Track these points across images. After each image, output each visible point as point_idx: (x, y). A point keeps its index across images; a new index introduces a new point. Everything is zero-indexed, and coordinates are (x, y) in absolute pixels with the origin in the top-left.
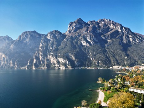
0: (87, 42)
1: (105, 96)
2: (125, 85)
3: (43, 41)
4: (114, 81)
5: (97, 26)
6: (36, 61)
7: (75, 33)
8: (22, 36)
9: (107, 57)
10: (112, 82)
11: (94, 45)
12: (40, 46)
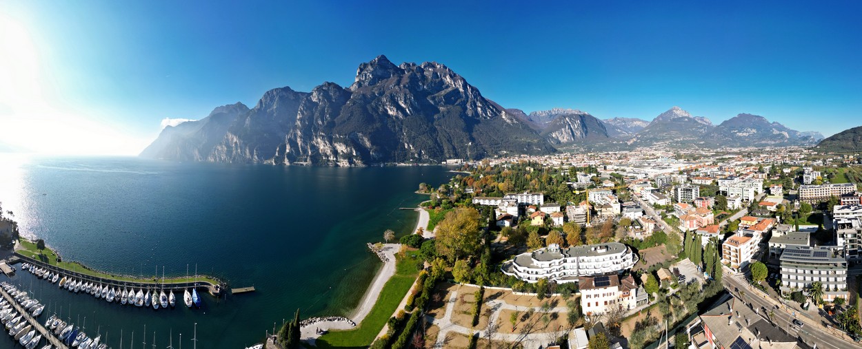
0: (399, 108)
1: (430, 218)
2: (466, 195)
3: (303, 107)
4: (447, 187)
5: (419, 75)
6: (290, 150)
7: (371, 87)
8: (263, 101)
9: (436, 142)
10: (445, 190)
11: (412, 114)
12: (298, 117)
